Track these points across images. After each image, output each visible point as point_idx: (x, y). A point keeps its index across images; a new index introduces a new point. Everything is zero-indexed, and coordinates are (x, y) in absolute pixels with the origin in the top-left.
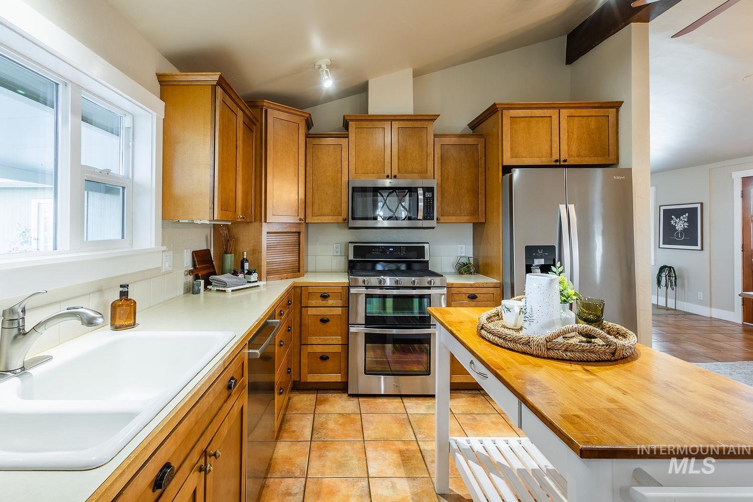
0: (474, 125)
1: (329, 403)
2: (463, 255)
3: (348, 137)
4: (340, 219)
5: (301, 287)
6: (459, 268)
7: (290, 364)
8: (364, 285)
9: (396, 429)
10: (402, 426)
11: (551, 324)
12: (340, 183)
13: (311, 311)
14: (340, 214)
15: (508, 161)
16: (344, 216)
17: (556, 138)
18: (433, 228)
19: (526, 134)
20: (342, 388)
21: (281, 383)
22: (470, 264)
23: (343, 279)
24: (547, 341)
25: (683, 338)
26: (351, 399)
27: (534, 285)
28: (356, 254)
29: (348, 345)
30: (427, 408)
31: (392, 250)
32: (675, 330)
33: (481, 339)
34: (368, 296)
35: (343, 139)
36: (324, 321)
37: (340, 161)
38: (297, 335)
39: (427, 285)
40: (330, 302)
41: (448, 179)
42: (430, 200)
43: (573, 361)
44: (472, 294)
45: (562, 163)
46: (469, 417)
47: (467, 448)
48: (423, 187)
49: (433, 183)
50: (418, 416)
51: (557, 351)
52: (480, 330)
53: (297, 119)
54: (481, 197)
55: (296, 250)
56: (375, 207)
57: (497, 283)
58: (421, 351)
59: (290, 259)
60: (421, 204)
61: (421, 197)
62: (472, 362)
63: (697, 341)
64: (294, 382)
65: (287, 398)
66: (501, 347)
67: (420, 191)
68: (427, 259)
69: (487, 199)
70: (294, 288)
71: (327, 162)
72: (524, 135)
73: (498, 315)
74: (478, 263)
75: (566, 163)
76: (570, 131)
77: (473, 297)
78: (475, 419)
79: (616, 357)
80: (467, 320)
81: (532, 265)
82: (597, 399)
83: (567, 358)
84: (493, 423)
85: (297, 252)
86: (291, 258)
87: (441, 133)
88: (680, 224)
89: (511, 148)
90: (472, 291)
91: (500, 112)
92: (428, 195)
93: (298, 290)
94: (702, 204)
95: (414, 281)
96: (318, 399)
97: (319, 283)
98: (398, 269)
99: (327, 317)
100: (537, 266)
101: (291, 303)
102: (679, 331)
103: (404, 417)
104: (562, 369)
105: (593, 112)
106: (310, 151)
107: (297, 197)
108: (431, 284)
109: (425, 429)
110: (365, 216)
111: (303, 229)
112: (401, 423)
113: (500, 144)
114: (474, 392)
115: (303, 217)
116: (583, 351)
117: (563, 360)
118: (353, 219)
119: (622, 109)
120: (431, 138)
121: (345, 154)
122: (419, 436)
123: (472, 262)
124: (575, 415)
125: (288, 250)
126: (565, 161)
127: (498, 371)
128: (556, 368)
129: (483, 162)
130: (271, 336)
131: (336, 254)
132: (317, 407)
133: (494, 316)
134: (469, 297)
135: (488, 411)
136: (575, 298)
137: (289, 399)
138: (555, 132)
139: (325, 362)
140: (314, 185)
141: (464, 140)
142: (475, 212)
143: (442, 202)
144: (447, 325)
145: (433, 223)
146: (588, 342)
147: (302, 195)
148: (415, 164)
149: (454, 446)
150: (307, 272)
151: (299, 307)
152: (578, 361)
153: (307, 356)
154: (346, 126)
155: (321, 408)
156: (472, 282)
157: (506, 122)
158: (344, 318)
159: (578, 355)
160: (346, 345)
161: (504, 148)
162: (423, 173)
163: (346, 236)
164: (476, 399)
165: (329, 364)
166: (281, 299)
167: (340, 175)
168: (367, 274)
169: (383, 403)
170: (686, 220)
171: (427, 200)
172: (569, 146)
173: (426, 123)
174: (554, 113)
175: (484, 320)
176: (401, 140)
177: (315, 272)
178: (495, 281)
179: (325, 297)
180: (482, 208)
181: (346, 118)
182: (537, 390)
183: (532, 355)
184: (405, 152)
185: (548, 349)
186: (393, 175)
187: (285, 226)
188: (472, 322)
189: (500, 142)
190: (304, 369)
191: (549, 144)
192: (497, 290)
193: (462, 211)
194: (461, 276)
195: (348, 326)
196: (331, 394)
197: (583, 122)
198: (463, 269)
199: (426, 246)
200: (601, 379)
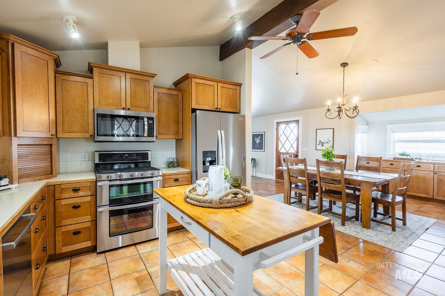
0: (177, 84)
1: (82, 263)
2: (171, 157)
3: (92, 78)
4: (88, 135)
5: (55, 185)
6: (168, 165)
7: (45, 243)
8: (108, 179)
9: (132, 266)
10: (136, 262)
11: (221, 191)
12: (87, 110)
13: (63, 202)
14: (87, 132)
15: (194, 106)
16: (91, 132)
17: (216, 97)
18: (154, 142)
19: (203, 93)
20: (92, 250)
21: (37, 260)
22: (174, 162)
23: (92, 177)
24: (220, 200)
25: (258, 188)
26: (100, 255)
27: (213, 171)
28: (100, 159)
29: (96, 220)
30: (151, 247)
31: (127, 155)
32: (256, 185)
33: (187, 203)
34: (111, 186)
35: (88, 79)
36: (76, 207)
37: (87, 94)
38: (52, 221)
39: (151, 176)
40: (81, 193)
41: (162, 113)
42: (152, 125)
43: (231, 207)
44: (176, 178)
45: (219, 110)
46: (175, 245)
47: (177, 264)
48: (147, 117)
49: (154, 115)
50: (146, 254)
51: (224, 204)
52: (186, 198)
53: (46, 57)
54: (180, 125)
55: (48, 158)
56: (113, 128)
57: (189, 171)
58: (147, 215)
59: (42, 165)
60: (146, 127)
61: (146, 123)
62: (182, 217)
63: (263, 189)
64: (50, 256)
65: (44, 269)
66: (198, 206)
67: (146, 120)
68: (150, 160)
69: (183, 126)
70: (48, 186)
71: (75, 94)
72: (202, 93)
73: (194, 189)
74: (178, 161)
75: (220, 110)
76: (222, 94)
77: (176, 180)
78: (178, 246)
79: (247, 202)
80: (178, 194)
81: (205, 161)
82: (244, 224)
83: (228, 206)
84: (187, 245)
85: (50, 159)
86: (44, 164)
87: (158, 86)
88: (258, 141)
89: (196, 99)
90: (176, 177)
91: (190, 79)
92: (151, 122)
93: (52, 188)
94: (264, 132)
95: (143, 174)
96: (72, 262)
97: (71, 181)
98: (130, 167)
99: (79, 204)
100: (208, 161)
101: (45, 198)
102: (257, 186)
103: (137, 257)
104: (227, 213)
105: (231, 86)
106: (59, 84)
107: (48, 118)
108: (153, 175)
109: (151, 260)
110: (105, 133)
111: (54, 142)
112: (135, 261)
113: (190, 96)
114: (177, 231)
115: (54, 133)
116: (235, 202)
117: (227, 208)
118: (98, 135)
119: (242, 87)
120: (152, 88)
121: (90, 90)
122: (147, 265)
123: (175, 161)
124: (237, 235)
125: (40, 158)
126: (220, 109)
127: (199, 220)
128: (225, 212)
129: (181, 105)
130: (27, 227)
131: (84, 160)
132: (72, 268)
133: (192, 190)
134: (174, 180)
135: (185, 240)
136: (230, 176)
137: (46, 269)
138: (216, 94)
139: (77, 236)
140: (64, 110)
141: (171, 92)
142: (177, 133)
143: (159, 127)
144: (167, 198)
145: (154, 139)
146: (236, 197)
147: (53, 116)
148: (142, 102)
149: (170, 265)
150: (59, 173)
151: (53, 200)
152: (233, 207)
153: (61, 234)
154: (91, 69)
155: (75, 268)
156: (176, 172)
157: (193, 84)
158: (93, 203)
159: (233, 204)
160: (95, 221)
161: (192, 99)
162: (147, 109)
163: (93, 147)
164: (178, 235)
165: (81, 236)
166: (35, 197)
167: (87, 104)
168: (110, 172)
169: (123, 252)
170: (259, 139)
171: (150, 125)
172: (221, 102)
173: (148, 77)
174: (215, 84)
175: (188, 193)
176: (132, 86)
177: (67, 173)
178: (188, 170)
179: (76, 190)
180: (181, 131)
181: (91, 64)
182: (218, 226)
183: (213, 208)
184: (135, 94)
185: (220, 203)
186: (127, 108)
187: (37, 139)
188: (181, 194)
189: (190, 95)
190: (59, 244)
191: (213, 99)
192: (189, 175)
193: (170, 132)
194: (169, 169)
195: (96, 208)
196: (83, 256)
197: (227, 91)
198: (171, 165)
199: (149, 153)
200: (243, 214)
